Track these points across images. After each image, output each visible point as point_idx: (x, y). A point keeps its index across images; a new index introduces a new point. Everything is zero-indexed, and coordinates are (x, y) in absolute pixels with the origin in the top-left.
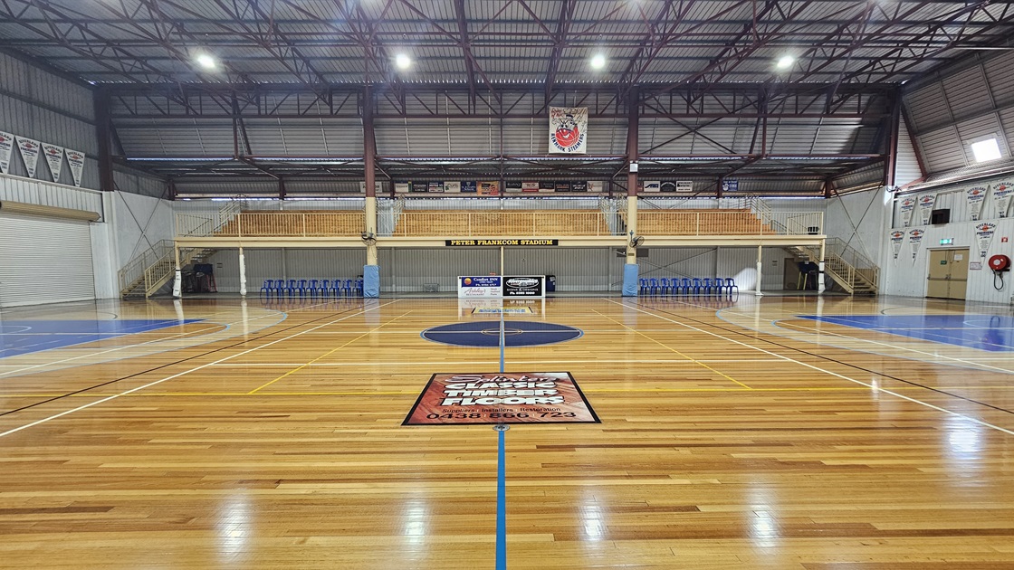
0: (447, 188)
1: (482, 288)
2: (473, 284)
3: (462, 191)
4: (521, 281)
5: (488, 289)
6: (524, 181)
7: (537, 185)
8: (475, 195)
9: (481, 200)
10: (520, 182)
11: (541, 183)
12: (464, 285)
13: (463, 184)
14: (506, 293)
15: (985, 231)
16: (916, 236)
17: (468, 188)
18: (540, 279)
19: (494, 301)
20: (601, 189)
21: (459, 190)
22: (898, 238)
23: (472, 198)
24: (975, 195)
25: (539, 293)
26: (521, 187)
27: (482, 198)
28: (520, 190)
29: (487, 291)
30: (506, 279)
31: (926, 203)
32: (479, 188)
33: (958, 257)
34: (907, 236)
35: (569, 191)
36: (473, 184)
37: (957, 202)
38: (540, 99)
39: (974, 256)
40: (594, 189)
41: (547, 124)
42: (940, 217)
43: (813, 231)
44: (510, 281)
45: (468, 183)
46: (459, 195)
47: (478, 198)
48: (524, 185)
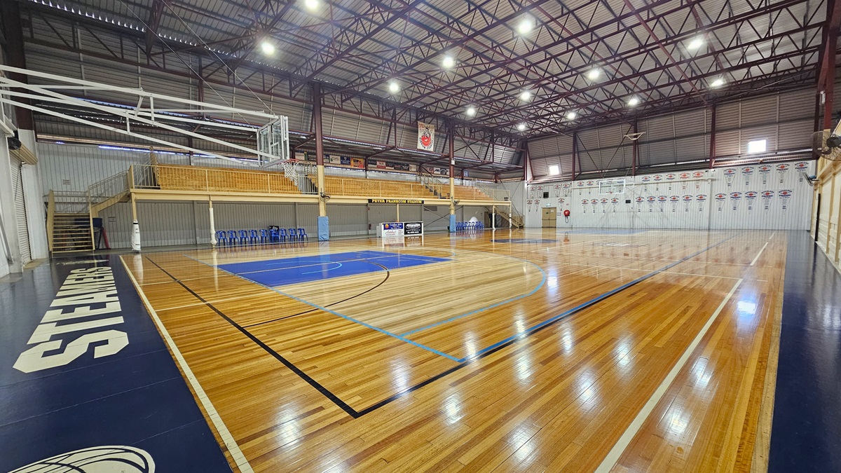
0: (332, 161)
1: (394, 230)
2: (389, 228)
3: (342, 163)
4: (413, 225)
5: (397, 230)
6: (379, 161)
7: (385, 163)
8: (349, 167)
9: (352, 171)
10: (376, 161)
11: (387, 162)
12: (385, 229)
13: (342, 158)
14: (406, 233)
15: (561, 201)
16: (537, 202)
17: (345, 161)
18: (421, 224)
19: (400, 239)
20: (415, 170)
21: (339, 162)
22: (530, 203)
23: (346, 168)
24: (557, 187)
25: (420, 232)
26: (376, 164)
27: (353, 169)
28: (376, 166)
29: (397, 231)
30: (406, 224)
31: (540, 189)
32: (352, 162)
33: (552, 211)
34: (533, 202)
35: (400, 169)
36: (348, 159)
37: (549, 189)
38: (414, 117)
39: (558, 211)
40: (413, 170)
41: (417, 132)
42: (546, 195)
43: (506, 199)
44: (408, 225)
45: (345, 158)
46: (338, 166)
47: (351, 169)
48: (378, 163)
